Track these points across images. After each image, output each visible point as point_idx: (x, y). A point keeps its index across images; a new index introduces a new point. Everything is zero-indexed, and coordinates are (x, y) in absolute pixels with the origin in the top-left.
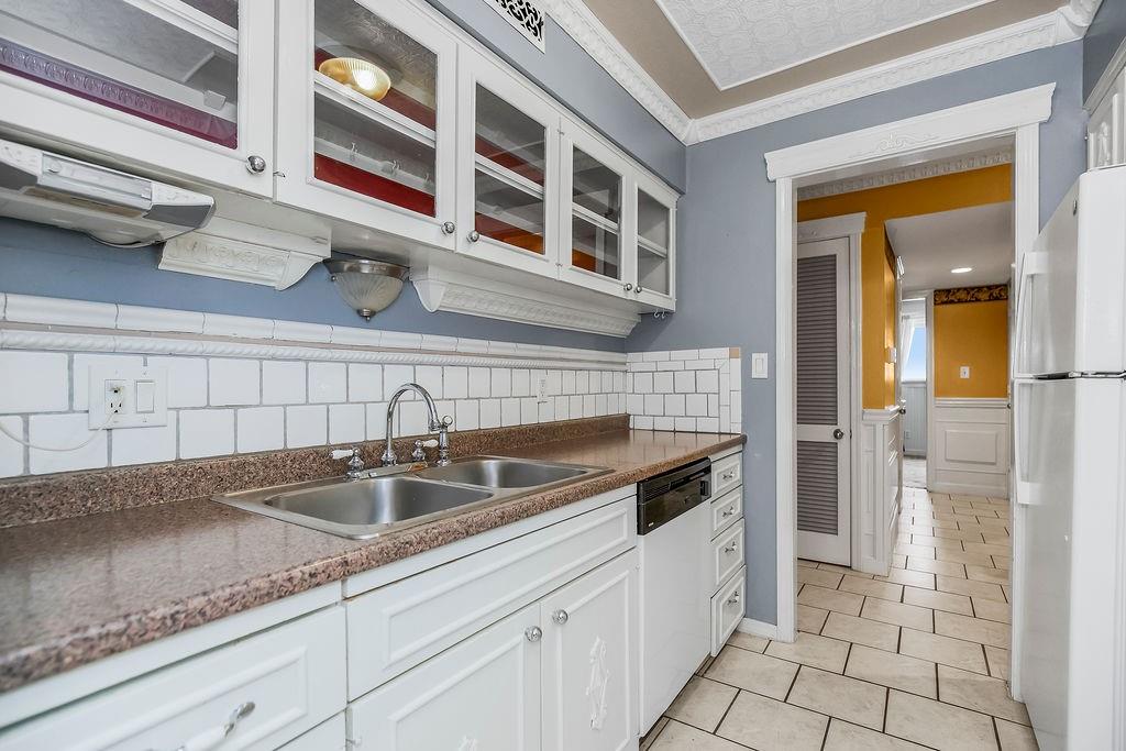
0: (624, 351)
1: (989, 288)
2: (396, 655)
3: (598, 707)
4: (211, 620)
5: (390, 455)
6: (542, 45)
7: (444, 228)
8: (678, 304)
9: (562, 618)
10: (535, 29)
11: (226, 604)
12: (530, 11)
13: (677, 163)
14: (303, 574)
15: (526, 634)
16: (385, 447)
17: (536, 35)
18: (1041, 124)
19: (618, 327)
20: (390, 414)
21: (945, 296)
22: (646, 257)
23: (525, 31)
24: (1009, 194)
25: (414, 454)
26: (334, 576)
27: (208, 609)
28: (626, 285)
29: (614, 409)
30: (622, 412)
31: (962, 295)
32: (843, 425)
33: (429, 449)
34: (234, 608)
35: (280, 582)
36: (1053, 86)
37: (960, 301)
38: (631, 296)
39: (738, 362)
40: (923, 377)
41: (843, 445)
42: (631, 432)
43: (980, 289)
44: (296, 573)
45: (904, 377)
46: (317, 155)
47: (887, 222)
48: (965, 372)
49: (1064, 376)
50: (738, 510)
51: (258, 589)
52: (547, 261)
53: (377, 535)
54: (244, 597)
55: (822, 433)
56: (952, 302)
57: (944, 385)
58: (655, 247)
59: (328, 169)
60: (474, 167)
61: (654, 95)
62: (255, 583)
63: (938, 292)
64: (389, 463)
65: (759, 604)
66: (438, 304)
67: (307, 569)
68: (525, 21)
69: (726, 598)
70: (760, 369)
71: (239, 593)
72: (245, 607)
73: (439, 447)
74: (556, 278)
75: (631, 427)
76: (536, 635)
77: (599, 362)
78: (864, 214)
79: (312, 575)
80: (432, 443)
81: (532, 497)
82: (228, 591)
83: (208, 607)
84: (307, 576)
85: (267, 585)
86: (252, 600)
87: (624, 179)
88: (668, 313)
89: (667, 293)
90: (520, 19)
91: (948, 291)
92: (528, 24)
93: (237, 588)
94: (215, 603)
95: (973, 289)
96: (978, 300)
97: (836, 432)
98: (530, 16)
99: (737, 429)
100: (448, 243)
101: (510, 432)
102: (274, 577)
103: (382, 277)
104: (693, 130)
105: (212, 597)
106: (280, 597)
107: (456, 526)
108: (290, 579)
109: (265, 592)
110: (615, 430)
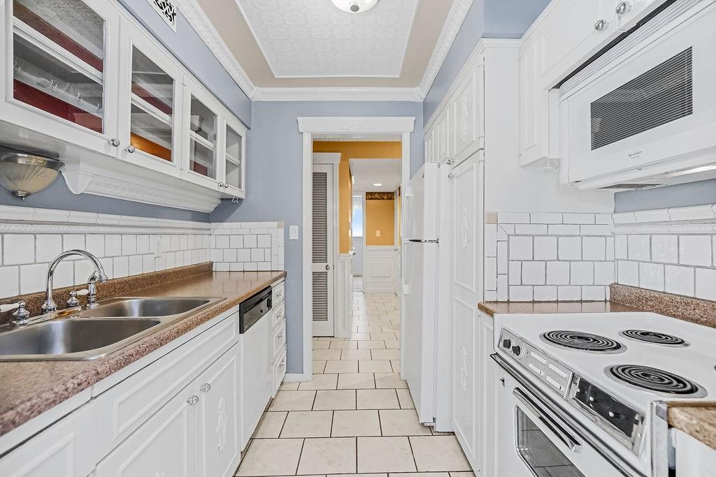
0: (209, 221)
1: (388, 193)
2: (122, 428)
3: (222, 439)
4: (20, 424)
5: (51, 304)
6: (174, 28)
7: (111, 142)
8: (246, 195)
9: (207, 388)
10: (170, 16)
11: (29, 413)
12: (167, 5)
13: (246, 111)
14: (74, 384)
15: (188, 402)
16: (46, 298)
17: (171, 20)
18: (411, 133)
19: (208, 206)
20: (51, 273)
21: (371, 196)
22: (230, 165)
23: (164, 16)
24: (400, 156)
25: (69, 301)
26: (91, 382)
27: (17, 419)
28: (219, 183)
29: (203, 260)
30: (208, 260)
31: (377, 196)
32: (330, 263)
33: (81, 296)
34: (33, 414)
35: (60, 393)
36: (414, 118)
37: (376, 199)
38: (222, 190)
39: (282, 230)
40: (361, 235)
41: (330, 273)
42: (214, 273)
43: (384, 193)
44: (70, 385)
45: (354, 235)
46: (15, 81)
47: (350, 160)
48: (378, 233)
49: (420, 241)
50: (283, 314)
51: (47, 399)
52: (175, 166)
53: (103, 355)
54: (39, 406)
55: (320, 267)
56: (373, 199)
57: (370, 239)
58: (235, 160)
59: (23, 92)
60: (130, 102)
61: (237, 69)
62: (45, 396)
63: (368, 194)
64: (50, 310)
65: (292, 365)
66: (83, 190)
67: (76, 381)
68: (164, 11)
69: (278, 365)
70: (294, 235)
71: (37, 403)
72: (40, 412)
73: (89, 294)
74: (180, 177)
75: (214, 270)
76: (193, 401)
77: (194, 229)
78: (340, 154)
79: (79, 385)
80: (84, 292)
81: (190, 318)
82: (29, 404)
83: (17, 418)
84: (76, 385)
85: (53, 396)
86: (44, 407)
87: (219, 118)
88: (240, 200)
89: (240, 187)
90: (162, 8)
91: (372, 193)
92: (166, 13)
93: (34, 401)
94: (21, 414)
95: (381, 193)
96: (383, 199)
97: (327, 266)
98: (167, 7)
99: (282, 268)
100: (113, 152)
101: (136, 280)
102: (56, 390)
103: (44, 169)
104: (257, 93)
105: (19, 409)
106: (60, 402)
107: (155, 341)
108: (66, 390)
109: (52, 400)
110: (204, 272)
